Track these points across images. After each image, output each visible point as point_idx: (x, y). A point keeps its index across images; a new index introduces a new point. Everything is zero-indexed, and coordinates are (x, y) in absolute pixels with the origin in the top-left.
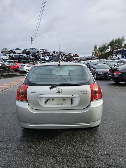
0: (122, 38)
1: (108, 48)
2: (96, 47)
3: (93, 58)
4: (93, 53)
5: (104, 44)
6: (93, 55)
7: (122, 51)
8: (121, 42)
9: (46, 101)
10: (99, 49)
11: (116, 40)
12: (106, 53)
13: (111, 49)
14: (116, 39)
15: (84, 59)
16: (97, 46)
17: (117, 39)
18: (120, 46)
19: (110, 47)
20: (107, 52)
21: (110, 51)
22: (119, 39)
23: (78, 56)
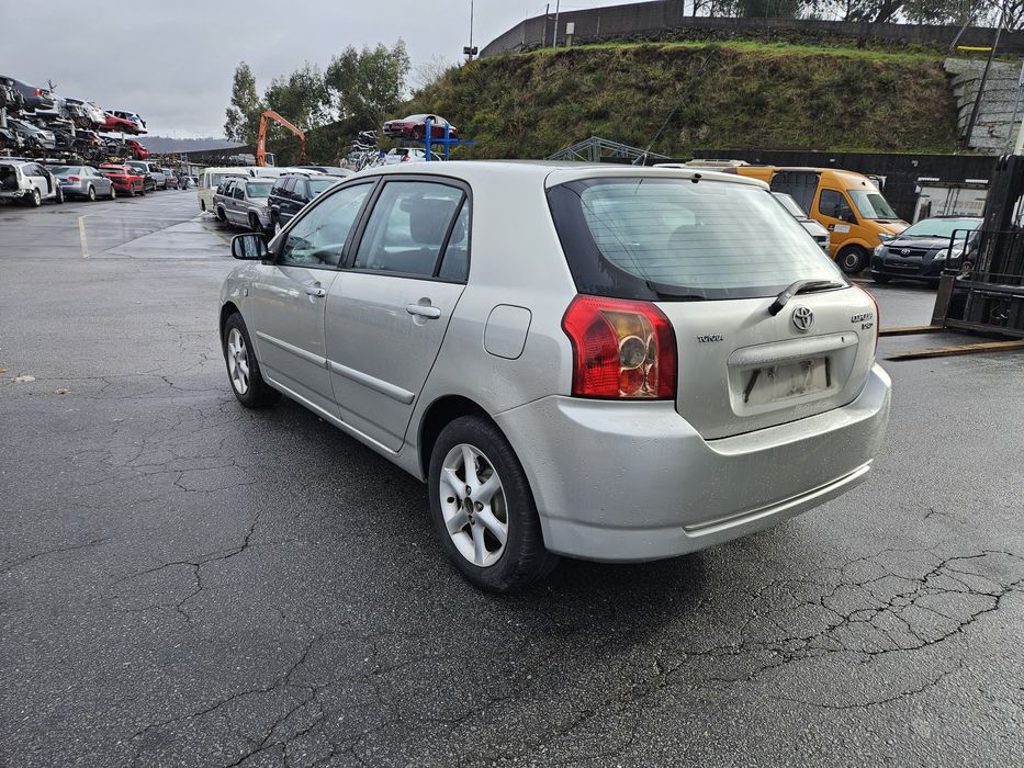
0: (399, 52)
1: (327, 102)
2: (243, 82)
3: (241, 157)
4: (232, 117)
5: (300, 72)
6: (230, 134)
7: (429, 130)
8: (395, 73)
9: (750, 377)
10: (270, 96)
11: (366, 59)
12: (320, 130)
13: (341, 109)
14: (365, 52)
15: (171, 156)
16: (253, 74)
17: (372, 51)
18: (392, 97)
19: (336, 95)
20: (321, 124)
21: (337, 119)
22: (379, 55)
23: (141, 128)
